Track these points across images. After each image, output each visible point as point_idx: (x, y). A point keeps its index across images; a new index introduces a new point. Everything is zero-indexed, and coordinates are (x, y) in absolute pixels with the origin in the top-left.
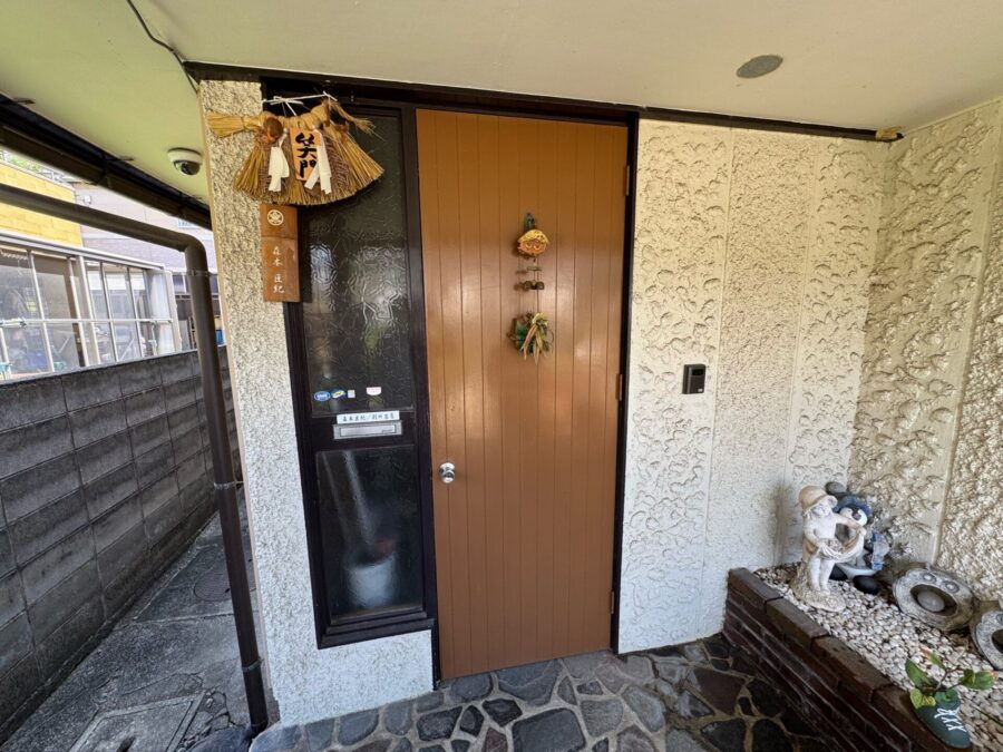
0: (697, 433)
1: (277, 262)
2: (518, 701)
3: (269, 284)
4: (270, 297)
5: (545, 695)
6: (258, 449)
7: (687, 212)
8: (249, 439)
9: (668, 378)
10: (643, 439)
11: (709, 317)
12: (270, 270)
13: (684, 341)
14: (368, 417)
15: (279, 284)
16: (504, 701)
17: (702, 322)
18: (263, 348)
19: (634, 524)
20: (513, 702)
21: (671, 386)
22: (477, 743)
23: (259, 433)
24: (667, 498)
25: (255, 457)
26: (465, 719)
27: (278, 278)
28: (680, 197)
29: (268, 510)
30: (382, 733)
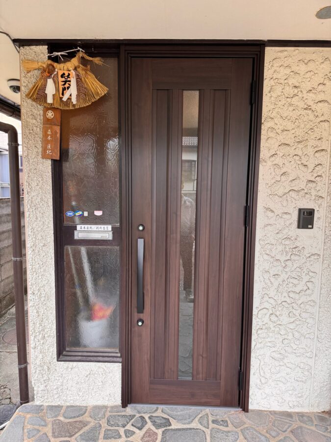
0: (309, 257)
1: (49, 138)
2: (171, 420)
3: (44, 149)
4: (44, 156)
5: (189, 420)
6: (34, 239)
7: (301, 105)
8: (30, 233)
9: (285, 216)
10: (266, 257)
11: (319, 176)
12: (45, 142)
13: (298, 191)
14: (94, 227)
15: (49, 150)
16: (163, 417)
17: (312, 179)
18: (40, 184)
19: (260, 316)
20: (168, 419)
21: (288, 223)
22: (139, 434)
23: (35, 230)
24: (285, 301)
25: (32, 244)
26: (136, 421)
27: (49, 147)
28: (296, 95)
29: (36, 274)
30: (86, 418)
